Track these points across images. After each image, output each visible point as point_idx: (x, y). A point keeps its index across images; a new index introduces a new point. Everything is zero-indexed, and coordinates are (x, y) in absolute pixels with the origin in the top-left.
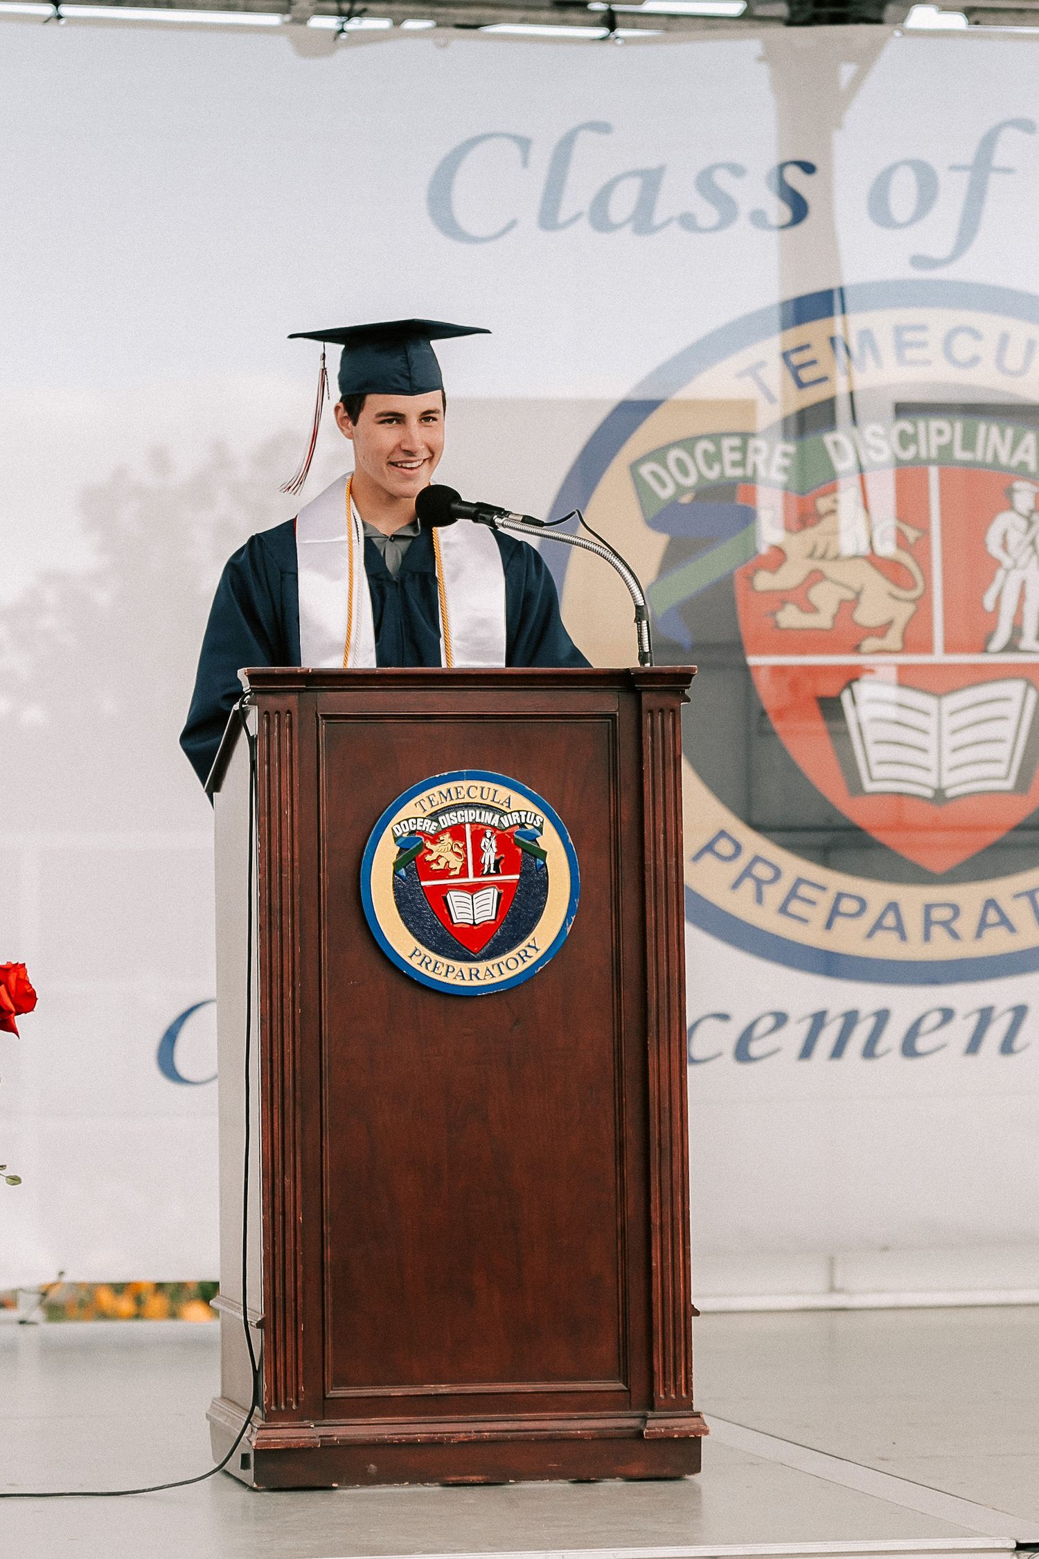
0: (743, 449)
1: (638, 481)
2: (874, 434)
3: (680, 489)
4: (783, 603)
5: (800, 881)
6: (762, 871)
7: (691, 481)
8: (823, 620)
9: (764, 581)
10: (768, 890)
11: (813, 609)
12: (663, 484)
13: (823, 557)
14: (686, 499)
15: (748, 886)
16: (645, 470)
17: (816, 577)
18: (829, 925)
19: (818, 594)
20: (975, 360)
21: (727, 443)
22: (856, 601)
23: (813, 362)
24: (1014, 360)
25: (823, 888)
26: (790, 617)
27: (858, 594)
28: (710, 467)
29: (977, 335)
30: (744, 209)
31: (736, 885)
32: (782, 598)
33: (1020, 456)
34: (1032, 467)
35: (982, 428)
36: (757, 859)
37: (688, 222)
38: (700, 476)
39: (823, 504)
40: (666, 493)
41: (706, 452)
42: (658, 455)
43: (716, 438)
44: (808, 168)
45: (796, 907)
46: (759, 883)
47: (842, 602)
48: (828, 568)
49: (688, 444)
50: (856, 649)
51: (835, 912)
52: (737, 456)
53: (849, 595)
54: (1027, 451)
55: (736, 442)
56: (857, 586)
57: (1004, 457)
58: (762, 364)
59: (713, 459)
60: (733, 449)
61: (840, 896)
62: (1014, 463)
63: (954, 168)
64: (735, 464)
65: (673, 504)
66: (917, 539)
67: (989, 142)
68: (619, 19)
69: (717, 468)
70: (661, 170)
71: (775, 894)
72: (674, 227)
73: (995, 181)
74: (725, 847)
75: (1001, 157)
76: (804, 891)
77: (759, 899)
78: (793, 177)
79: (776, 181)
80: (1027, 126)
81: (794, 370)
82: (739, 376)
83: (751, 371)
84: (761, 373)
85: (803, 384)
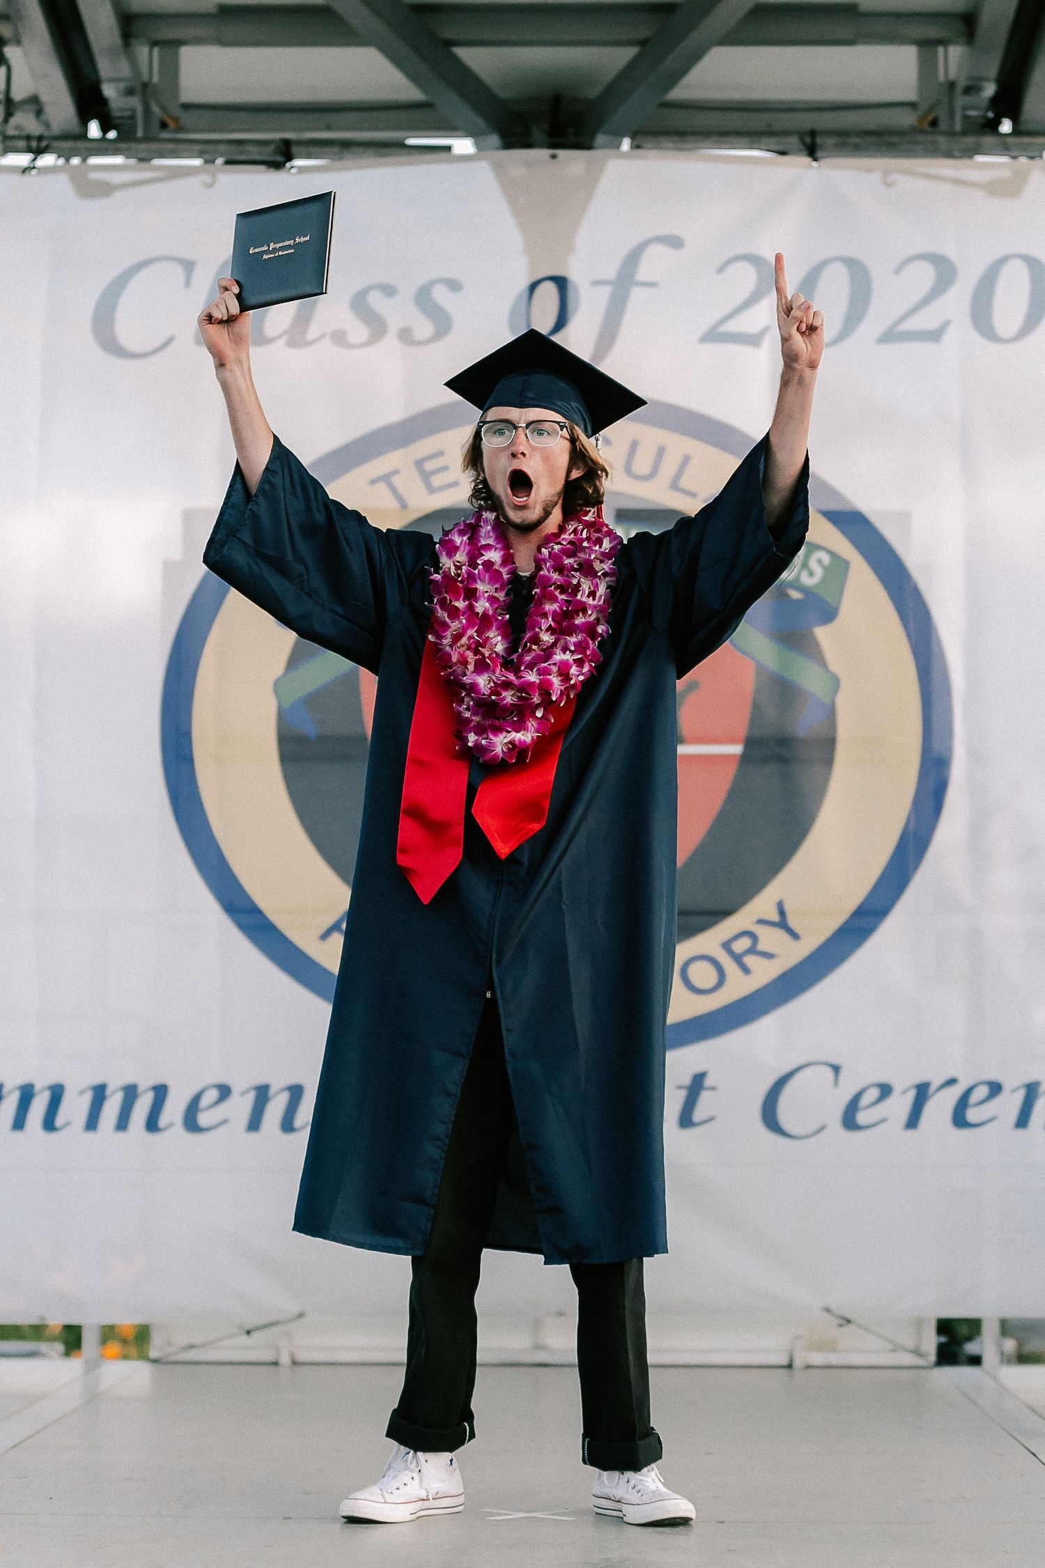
23: (444, 469)
24: (642, 464)
30: (393, 327)
37: (339, 338)
44: (454, 286)
58: (396, 472)
63: (596, 283)
67: (633, 258)
68: (294, 150)
72: (326, 343)
73: (637, 294)
75: (643, 274)
78: (441, 295)
79: (424, 298)
80: (675, 242)
81: (426, 477)
82: (373, 482)
83: (386, 479)
84: (396, 480)
85: (431, 490)
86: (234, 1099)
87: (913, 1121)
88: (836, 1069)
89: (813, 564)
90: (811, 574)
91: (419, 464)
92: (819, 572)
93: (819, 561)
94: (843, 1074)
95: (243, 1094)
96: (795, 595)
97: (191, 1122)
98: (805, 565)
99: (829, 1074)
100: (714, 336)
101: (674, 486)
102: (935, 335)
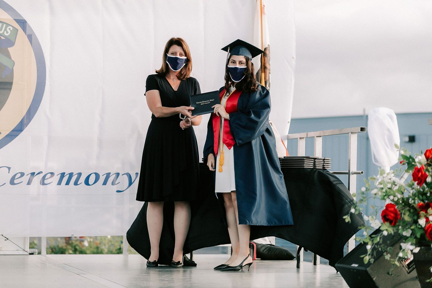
88: (9, 168)
89: (8, 30)
90: (7, 33)
92: (9, 32)
93: (10, 29)
94: (11, 170)
96: (3, 38)
98: (5, 30)
99: (7, 169)
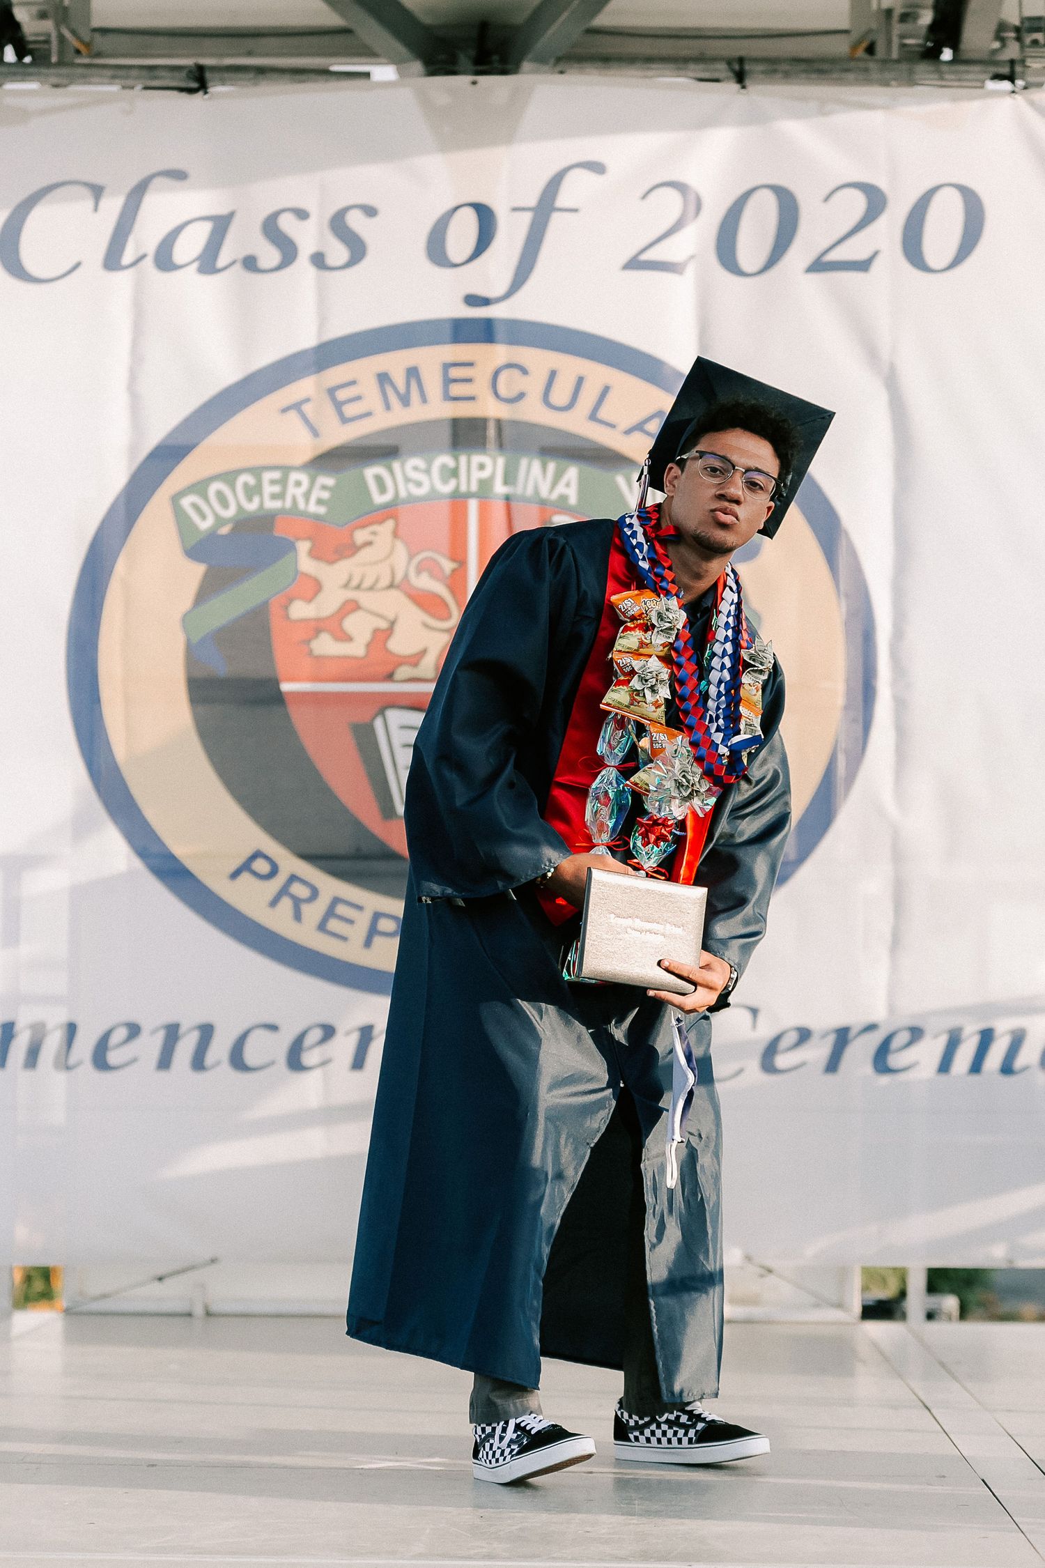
0: (283, 482)
1: (179, 513)
2: (416, 468)
3: (220, 521)
4: (317, 632)
5: (336, 901)
6: (299, 890)
7: (230, 513)
8: (357, 649)
9: (300, 610)
10: (306, 909)
11: (348, 638)
12: (203, 517)
13: (358, 587)
14: (225, 530)
15: (286, 904)
16: (186, 502)
17: (352, 607)
18: (368, 943)
19: (351, 623)
20: (521, 396)
21: (268, 476)
22: (389, 631)
23: (358, 398)
24: (560, 395)
25: (359, 908)
26: (325, 645)
27: (393, 623)
28: (250, 499)
29: (524, 371)
30: (305, 252)
31: (274, 903)
32: (317, 627)
33: (561, 489)
34: (573, 500)
35: (524, 462)
36: (293, 878)
37: (250, 264)
38: (240, 507)
39: (361, 536)
40: (205, 525)
41: (246, 485)
42: (200, 487)
43: (257, 471)
44: (370, 211)
45: (333, 925)
46: (297, 902)
47: (376, 631)
48: (364, 598)
49: (229, 477)
50: (389, 677)
51: (373, 931)
52: (276, 489)
53: (383, 625)
54: (568, 485)
55: (276, 475)
56: (391, 616)
57: (544, 492)
58: (307, 400)
59: (253, 491)
60: (273, 482)
61: (377, 916)
62: (554, 496)
63: (515, 210)
64: (274, 497)
65: (212, 535)
66: (454, 571)
67: (553, 184)
68: (208, 73)
69: (256, 500)
70: (231, 215)
71: (314, 912)
72: (238, 270)
73: (556, 220)
74: (261, 866)
75: (562, 200)
76: (341, 909)
77: (298, 916)
78: (355, 221)
79: (338, 225)
80: (597, 168)
81: (339, 406)
82: (285, 410)
83: (297, 406)
84: (307, 408)
85: (345, 420)
86: (143, 1039)
87: (833, 1065)
88: (754, 1012)
91: (332, 392)
94: (761, 1018)
95: (154, 1032)
97: (100, 1060)
99: (747, 1016)
100: (635, 264)
101: (593, 417)
102: (863, 266)
